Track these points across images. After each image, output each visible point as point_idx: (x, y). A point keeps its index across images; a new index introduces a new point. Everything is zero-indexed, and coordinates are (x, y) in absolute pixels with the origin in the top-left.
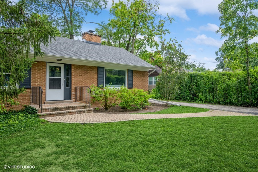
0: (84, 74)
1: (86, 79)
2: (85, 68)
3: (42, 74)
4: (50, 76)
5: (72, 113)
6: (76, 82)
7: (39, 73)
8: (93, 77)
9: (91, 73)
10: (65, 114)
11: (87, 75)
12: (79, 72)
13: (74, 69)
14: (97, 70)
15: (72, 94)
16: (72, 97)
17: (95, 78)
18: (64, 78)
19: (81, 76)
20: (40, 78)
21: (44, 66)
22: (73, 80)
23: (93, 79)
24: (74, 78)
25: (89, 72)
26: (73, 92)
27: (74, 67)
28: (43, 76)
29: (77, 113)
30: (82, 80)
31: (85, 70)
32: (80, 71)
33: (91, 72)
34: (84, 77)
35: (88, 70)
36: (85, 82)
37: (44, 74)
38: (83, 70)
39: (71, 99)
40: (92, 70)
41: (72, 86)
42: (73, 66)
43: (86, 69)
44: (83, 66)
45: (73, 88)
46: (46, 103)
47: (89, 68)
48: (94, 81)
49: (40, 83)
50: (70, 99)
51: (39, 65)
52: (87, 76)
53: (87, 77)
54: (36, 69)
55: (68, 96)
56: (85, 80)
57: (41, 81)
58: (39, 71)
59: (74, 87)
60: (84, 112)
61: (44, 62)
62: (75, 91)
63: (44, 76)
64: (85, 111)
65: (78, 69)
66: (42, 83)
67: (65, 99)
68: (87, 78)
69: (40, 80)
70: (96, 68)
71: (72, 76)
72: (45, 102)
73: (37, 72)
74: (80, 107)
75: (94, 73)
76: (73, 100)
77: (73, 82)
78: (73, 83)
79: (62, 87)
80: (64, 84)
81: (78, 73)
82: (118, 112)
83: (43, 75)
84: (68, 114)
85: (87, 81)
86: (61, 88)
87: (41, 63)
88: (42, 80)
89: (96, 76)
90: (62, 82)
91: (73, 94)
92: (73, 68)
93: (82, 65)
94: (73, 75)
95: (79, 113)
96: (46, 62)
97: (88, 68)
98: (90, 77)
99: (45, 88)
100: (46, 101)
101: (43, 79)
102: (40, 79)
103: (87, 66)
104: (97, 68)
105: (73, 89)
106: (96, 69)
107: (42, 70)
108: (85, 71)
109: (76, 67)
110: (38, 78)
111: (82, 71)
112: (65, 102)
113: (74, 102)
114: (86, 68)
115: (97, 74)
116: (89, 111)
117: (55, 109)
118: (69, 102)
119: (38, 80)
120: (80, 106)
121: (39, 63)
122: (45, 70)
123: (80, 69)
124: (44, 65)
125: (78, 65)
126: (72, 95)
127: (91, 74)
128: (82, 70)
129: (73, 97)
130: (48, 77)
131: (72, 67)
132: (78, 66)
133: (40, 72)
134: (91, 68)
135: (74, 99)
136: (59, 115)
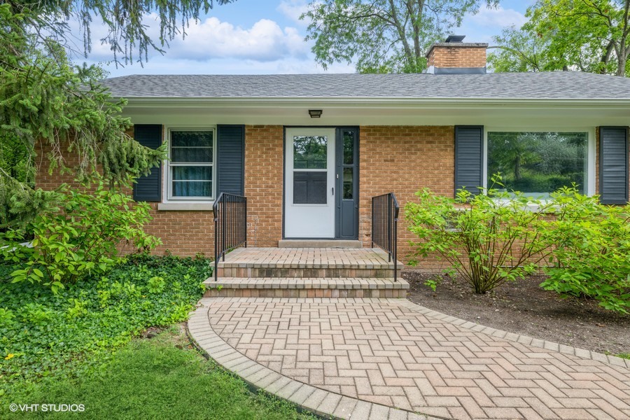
0: (401, 154)
1: (410, 173)
2: (406, 135)
3: (274, 160)
4: (295, 168)
5: (318, 293)
6: (375, 184)
7: (266, 160)
8: (436, 165)
9: (429, 150)
10: (292, 293)
11: (413, 157)
12: (386, 149)
13: (368, 142)
14: (452, 139)
15: (360, 220)
16: (360, 232)
17: (445, 165)
18: (337, 171)
19: (392, 161)
20: (268, 172)
21: (277, 138)
22: (364, 176)
23: (436, 172)
24: (367, 168)
25: (419, 146)
26: (363, 213)
27: (369, 135)
28: (274, 167)
29: (336, 293)
30: (395, 176)
31: (405, 143)
32: (388, 147)
33: (429, 146)
34: (401, 164)
35: (418, 142)
36: (406, 182)
37: (278, 160)
38: (399, 142)
39: (356, 237)
40: (431, 139)
41: (362, 194)
42: (364, 131)
43: (408, 138)
44: (398, 127)
45: (362, 202)
46: (282, 243)
47: (419, 135)
48: (441, 176)
49: (267, 187)
50: (356, 235)
51: (264, 138)
52: (414, 161)
53: (413, 164)
54: (257, 149)
55: (347, 229)
56: (407, 176)
57: (270, 182)
58: (266, 153)
59: (366, 199)
60: (368, 292)
61: (279, 126)
62: (368, 210)
63: (277, 168)
64: (370, 290)
65: (379, 139)
66: (271, 187)
67: (338, 237)
68: (414, 168)
69: (268, 179)
70: (449, 131)
71: (361, 164)
72: (281, 241)
73: (260, 157)
74: (358, 272)
75: (442, 150)
76: (365, 238)
77: (364, 183)
78: (363, 187)
79: (331, 198)
80: (337, 191)
81: (380, 153)
82: (535, 314)
83: (276, 163)
84: (303, 293)
85: (413, 179)
86: (326, 203)
87: (271, 130)
88: (272, 178)
89: (448, 160)
90: (331, 183)
91: (365, 219)
92: (365, 138)
93: (396, 124)
94: (364, 161)
95: (345, 293)
96: (285, 127)
97: (416, 135)
98: (425, 164)
99: (280, 202)
100: (284, 238)
101: (275, 176)
102: (266, 175)
103: (412, 127)
104: (452, 134)
105: (364, 206)
106: (450, 137)
107: (273, 149)
108: (407, 145)
109: (374, 135)
110: (262, 174)
111: (395, 145)
112: (338, 244)
113: (368, 246)
114: (409, 135)
115: (453, 154)
116: (387, 293)
117: (268, 271)
118: (349, 245)
119: (261, 179)
120: (358, 268)
121: (266, 130)
122: (282, 149)
123: (388, 139)
124: (277, 134)
125: (382, 127)
126: (362, 225)
127: (430, 153)
128: (395, 142)
129: (365, 232)
130: (290, 170)
131: (362, 134)
132: (379, 131)
133: (267, 156)
134: (429, 133)
135: (367, 238)
136: (270, 293)
